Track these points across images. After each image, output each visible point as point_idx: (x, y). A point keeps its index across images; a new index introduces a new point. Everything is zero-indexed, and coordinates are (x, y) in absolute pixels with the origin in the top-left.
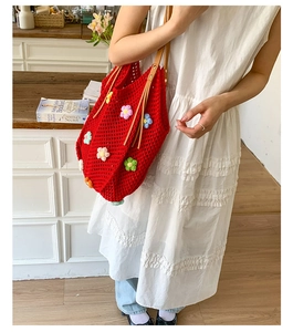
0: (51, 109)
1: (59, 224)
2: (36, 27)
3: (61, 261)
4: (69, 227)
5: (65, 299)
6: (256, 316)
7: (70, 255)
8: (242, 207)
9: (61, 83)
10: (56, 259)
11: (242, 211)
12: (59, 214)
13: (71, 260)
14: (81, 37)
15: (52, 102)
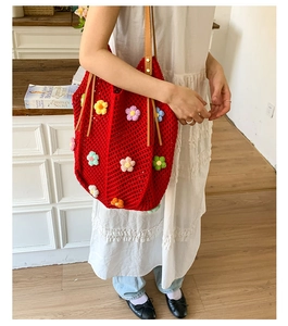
0: (40, 95)
1: (54, 210)
2: (26, 16)
3: (58, 247)
4: (64, 213)
5: (64, 284)
6: (250, 290)
7: (66, 241)
8: (234, 186)
9: (50, 69)
10: (53, 245)
11: (234, 189)
12: (53, 201)
13: (67, 246)
14: (70, 25)
15: (40, 88)
